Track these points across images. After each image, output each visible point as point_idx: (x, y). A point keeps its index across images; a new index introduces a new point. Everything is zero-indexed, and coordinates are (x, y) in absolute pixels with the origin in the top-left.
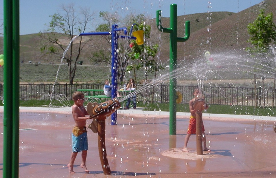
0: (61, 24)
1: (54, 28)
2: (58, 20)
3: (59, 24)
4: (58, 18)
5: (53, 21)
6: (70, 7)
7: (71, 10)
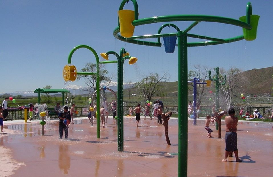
0: (194, 75)
1: (190, 77)
2: (192, 73)
3: (193, 75)
4: (192, 72)
5: (190, 74)
6: (198, 66)
7: (199, 67)
